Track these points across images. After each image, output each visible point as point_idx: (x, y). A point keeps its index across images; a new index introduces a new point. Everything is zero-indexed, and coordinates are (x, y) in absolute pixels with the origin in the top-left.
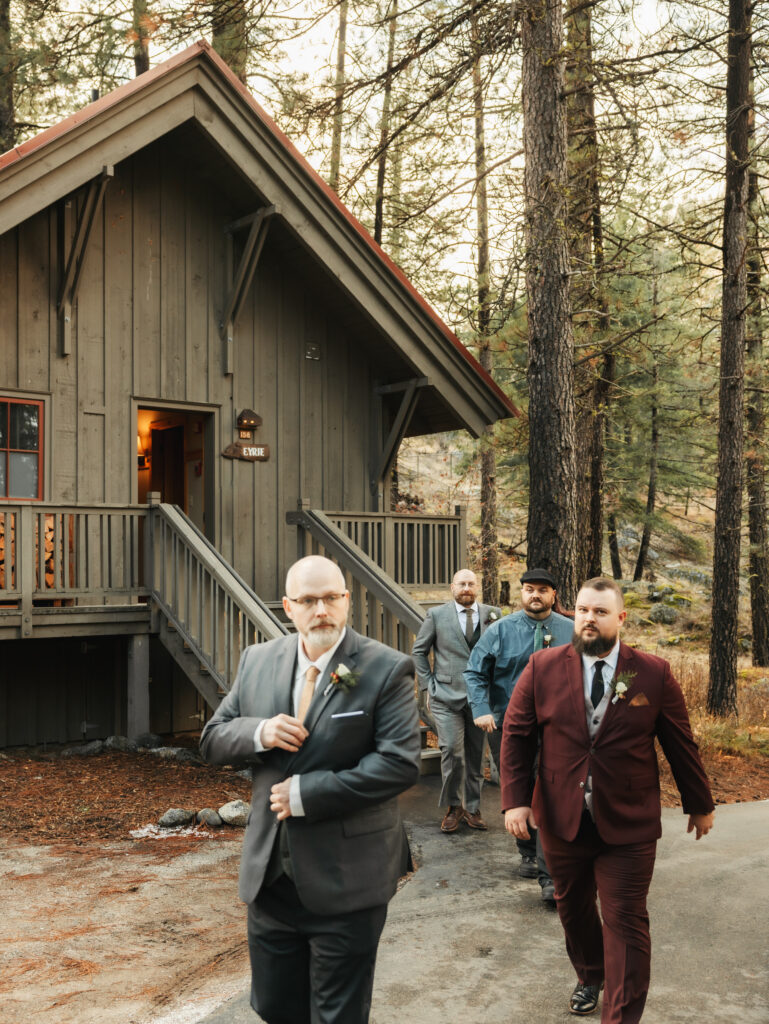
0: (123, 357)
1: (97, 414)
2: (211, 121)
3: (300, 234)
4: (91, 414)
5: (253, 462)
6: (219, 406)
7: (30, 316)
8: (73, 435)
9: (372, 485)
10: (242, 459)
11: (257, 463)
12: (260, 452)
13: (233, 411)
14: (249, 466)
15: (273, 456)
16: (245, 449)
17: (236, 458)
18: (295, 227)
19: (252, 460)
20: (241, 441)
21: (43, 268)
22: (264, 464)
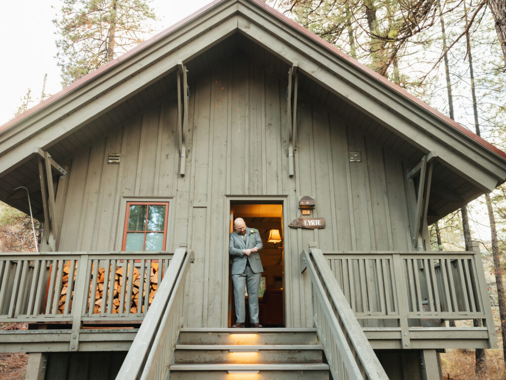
0: (221, 173)
1: (202, 207)
2: (249, 28)
3: (315, 76)
4: (198, 207)
5: (313, 229)
6: (286, 196)
7: (164, 157)
8: (186, 220)
9: (413, 241)
10: (304, 228)
11: (316, 230)
12: (318, 223)
13: (296, 198)
14: (311, 232)
15: (328, 225)
16: (305, 221)
17: (300, 228)
18: (310, 73)
19: (311, 228)
20: (303, 217)
21: (173, 132)
22: (321, 231)
